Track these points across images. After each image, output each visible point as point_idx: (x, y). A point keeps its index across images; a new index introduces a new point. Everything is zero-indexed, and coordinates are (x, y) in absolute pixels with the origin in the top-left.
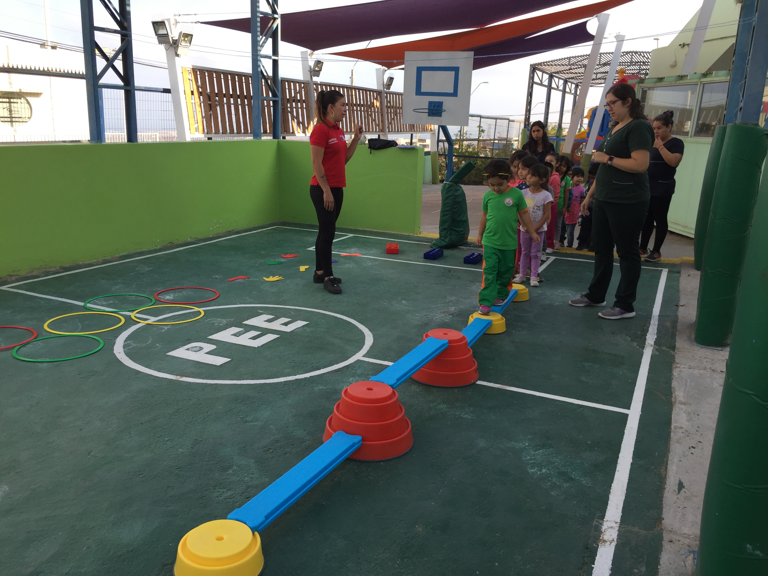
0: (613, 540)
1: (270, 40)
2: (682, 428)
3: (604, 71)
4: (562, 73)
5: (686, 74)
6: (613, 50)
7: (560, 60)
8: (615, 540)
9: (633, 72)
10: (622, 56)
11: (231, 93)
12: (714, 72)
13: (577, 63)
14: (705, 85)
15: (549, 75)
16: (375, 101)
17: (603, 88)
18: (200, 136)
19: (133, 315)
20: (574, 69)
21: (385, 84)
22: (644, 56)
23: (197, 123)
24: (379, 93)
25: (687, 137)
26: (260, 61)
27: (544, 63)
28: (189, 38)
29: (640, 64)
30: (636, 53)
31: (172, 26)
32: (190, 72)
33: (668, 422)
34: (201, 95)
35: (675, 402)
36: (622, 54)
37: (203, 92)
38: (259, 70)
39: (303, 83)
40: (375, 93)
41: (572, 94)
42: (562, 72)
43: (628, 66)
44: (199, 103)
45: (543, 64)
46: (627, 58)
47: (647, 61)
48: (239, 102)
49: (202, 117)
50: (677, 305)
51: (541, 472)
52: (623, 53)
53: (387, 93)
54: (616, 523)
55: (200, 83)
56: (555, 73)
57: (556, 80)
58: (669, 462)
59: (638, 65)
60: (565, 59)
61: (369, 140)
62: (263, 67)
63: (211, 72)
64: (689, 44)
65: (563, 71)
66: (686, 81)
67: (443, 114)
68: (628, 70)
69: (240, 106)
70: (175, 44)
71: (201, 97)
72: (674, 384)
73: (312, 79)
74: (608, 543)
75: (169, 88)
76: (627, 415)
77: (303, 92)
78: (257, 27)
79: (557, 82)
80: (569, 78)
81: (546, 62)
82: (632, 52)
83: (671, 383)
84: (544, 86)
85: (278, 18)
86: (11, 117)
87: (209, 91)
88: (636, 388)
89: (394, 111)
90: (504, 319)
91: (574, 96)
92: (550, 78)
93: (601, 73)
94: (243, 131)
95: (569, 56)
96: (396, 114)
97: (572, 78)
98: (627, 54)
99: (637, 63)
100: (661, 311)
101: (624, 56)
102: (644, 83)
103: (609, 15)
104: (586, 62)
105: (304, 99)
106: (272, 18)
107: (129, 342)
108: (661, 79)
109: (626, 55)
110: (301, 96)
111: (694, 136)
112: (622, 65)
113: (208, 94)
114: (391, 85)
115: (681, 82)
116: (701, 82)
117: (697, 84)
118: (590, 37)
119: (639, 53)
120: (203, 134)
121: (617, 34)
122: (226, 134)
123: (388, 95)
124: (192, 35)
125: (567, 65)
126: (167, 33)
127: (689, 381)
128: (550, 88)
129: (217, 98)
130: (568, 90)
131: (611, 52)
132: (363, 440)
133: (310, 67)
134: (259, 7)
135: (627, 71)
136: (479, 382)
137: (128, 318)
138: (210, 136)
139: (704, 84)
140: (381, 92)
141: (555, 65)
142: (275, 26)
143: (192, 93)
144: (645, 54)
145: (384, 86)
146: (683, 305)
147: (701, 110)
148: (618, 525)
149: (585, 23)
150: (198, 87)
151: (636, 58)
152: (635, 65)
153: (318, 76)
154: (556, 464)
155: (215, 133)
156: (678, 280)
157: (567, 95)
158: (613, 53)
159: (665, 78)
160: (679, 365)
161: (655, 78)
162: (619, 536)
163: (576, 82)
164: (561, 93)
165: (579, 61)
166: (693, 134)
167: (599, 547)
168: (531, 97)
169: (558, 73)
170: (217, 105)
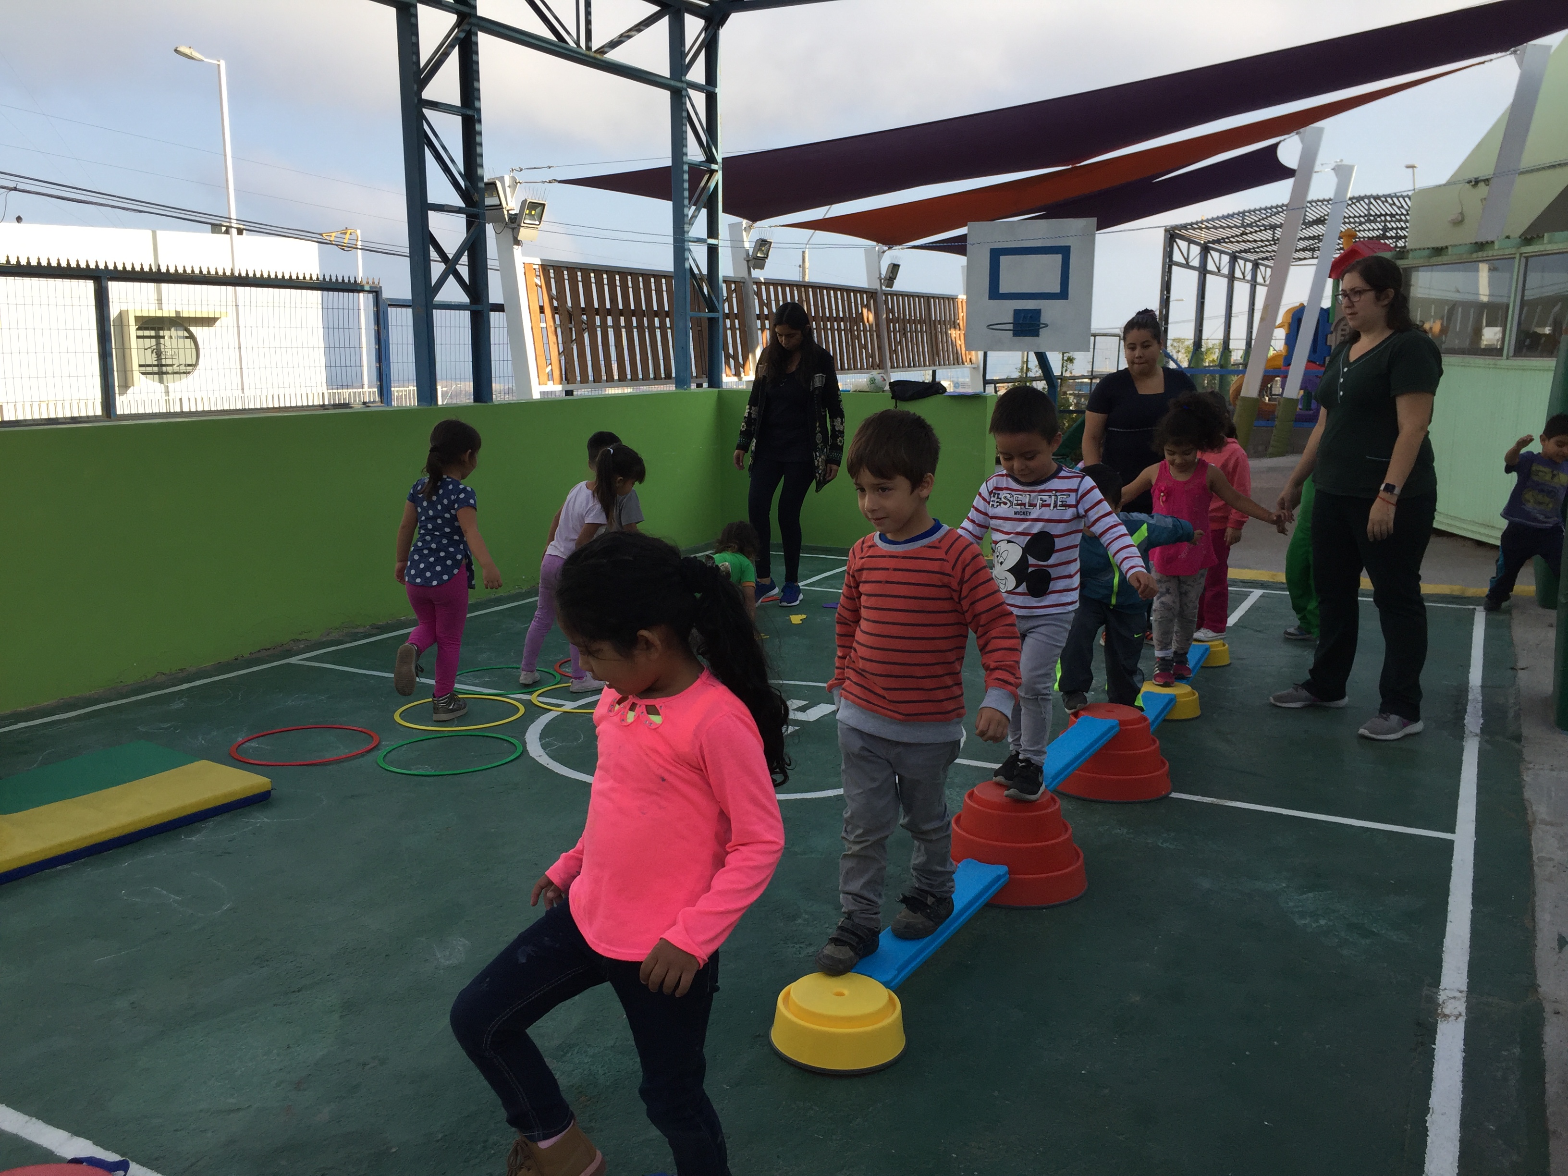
0: (1460, 1015)
1: (704, 211)
2: (1551, 859)
3: (1312, 235)
4: (1226, 243)
5: (1489, 239)
6: (1329, 194)
7: (1224, 217)
8: (1464, 1014)
9: (1371, 236)
10: (1349, 205)
11: (608, 306)
12: (1546, 234)
13: (1258, 223)
14: (1530, 259)
15: (1202, 248)
16: (865, 311)
17: (1315, 267)
18: (556, 388)
19: (534, 698)
20: (1251, 233)
21: (883, 277)
22: (1394, 204)
23: (551, 364)
24: (872, 294)
25: (1499, 358)
26: (690, 250)
27: (1191, 224)
28: (539, 210)
29: (1386, 219)
30: (1377, 198)
31: (508, 190)
32: (538, 273)
33: (1527, 851)
34: (557, 313)
35: (1534, 822)
36: (1350, 202)
37: (560, 308)
38: (687, 266)
39: (735, 282)
40: (865, 295)
41: (1248, 282)
42: (1227, 240)
43: (1361, 223)
44: (553, 328)
45: (1189, 227)
46: (1360, 209)
47: (1399, 212)
48: (623, 323)
49: (559, 354)
50: (1512, 669)
51: (1318, 924)
52: (1350, 199)
53: (886, 294)
54: (1461, 992)
55: (554, 291)
56: (1214, 242)
57: (1215, 255)
58: (1537, 909)
59: (1382, 221)
60: (1233, 215)
61: (890, 384)
62: (694, 260)
63: (572, 269)
64: (1487, 180)
65: (1228, 238)
66: (1490, 253)
67: (1042, 332)
68: (1360, 230)
69: (623, 330)
70: (513, 223)
71: (557, 316)
72: (1528, 794)
73: (749, 272)
74: (1453, 1018)
75: (502, 302)
76: (1451, 842)
77: (734, 300)
78: (684, 189)
79: (1218, 260)
80: (1241, 252)
81: (1197, 223)
82: (1369, 197)
83: (1522, 793)
84: (1193, 268)
85: (717, 171)
86: (160, 365)
87: (569, 304)
88: (1459, 801)
89: (901, 328)
90: (1197, 694)
91: (1252, 285)
92: (1203, 252)
93: (1305, 239)
94: (629, 377)
95: (1241, 210)
96: (904, 333)
97: (1245, 251)
98: (1358, 201)
99: (1379, 216)
100: (1484, 678)
101: (1353, 206)
102: (1408, 258)
103: (1321, 130)
104: (1276, 220)
105: (736, 311)
106: (707, 171)
107: (547, 740)
108: (1439, 251)
109: (1358, 204)
110: (731, 307)
111: (1515, 355)
112: (1350, 223)
113: (568, 311)
114: (895, 279)
115: (1480, 254)
116: (1521, 254)
117: (1515, 258)
118: (1286, 173)
119: (1383, 199)
120: (561, 384)
121: (1335, 164)
122: (600, 382)
123: (889, 297)
124: (544, 205)
125: (1237, 227)
126: (499, 203)
127: (1553, 789)
128: (1203, 271)
129: (585, 317)
130: (1238, 274)
131: (1327, 198)
132: (1010, 872)
133: (747, 251)
134: (686, 154)
135: (1358, 233)
136: (1174, 795)
137: (528, 704)
138: (570, 387)
139: (1527, 258)
140: (876, 293)
141: (1215, 228)
142: (712, 185)
143: (542, 310)
144: (1395, 200)
145: (881, 280)
146: (1525, 667)
147: (1523, 303)
148: (1464, 995)
149: (1276, 146)
150: (551, 299)
151: (1377, 208)
152: (1375, 221)
153: (762, 267)
154: (1341, 913)
155: (581, 382)
156: (1509, 627)
157: (1236, 283)
158: (1330, 200)
159: (1450, 248)
160: (1531, 766)
161: (1428, 248)
162: (1468, 1009)
163: (1252, 257)
164: (1225, 281)
165: (1263, 219)
166: (1511, 354)
167: (1439, 1022)
168: (1169, 292)
169: (1218, 241)
170: (584, 330)
